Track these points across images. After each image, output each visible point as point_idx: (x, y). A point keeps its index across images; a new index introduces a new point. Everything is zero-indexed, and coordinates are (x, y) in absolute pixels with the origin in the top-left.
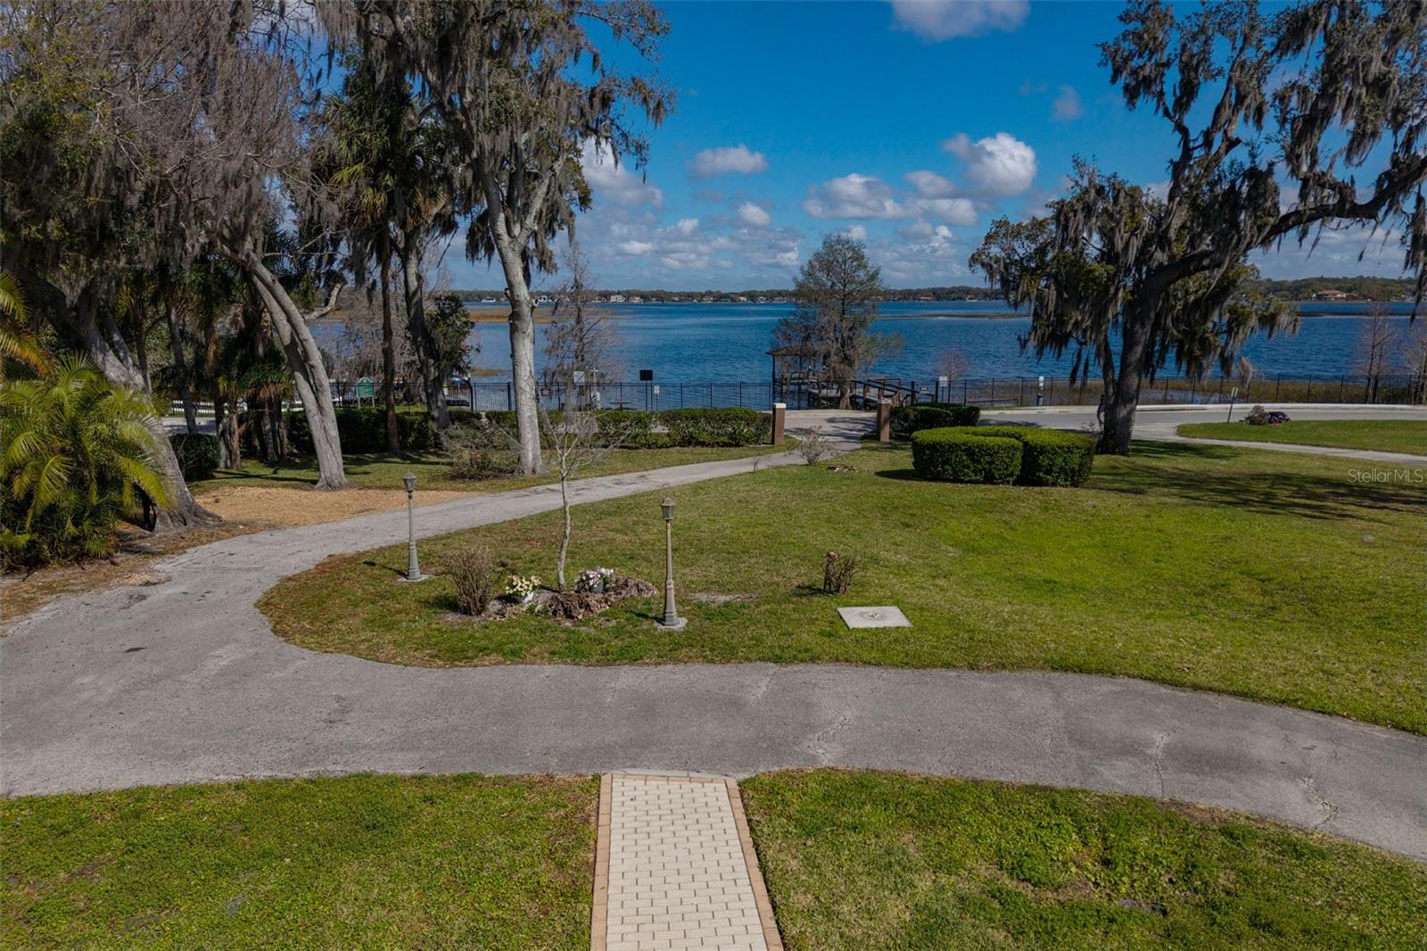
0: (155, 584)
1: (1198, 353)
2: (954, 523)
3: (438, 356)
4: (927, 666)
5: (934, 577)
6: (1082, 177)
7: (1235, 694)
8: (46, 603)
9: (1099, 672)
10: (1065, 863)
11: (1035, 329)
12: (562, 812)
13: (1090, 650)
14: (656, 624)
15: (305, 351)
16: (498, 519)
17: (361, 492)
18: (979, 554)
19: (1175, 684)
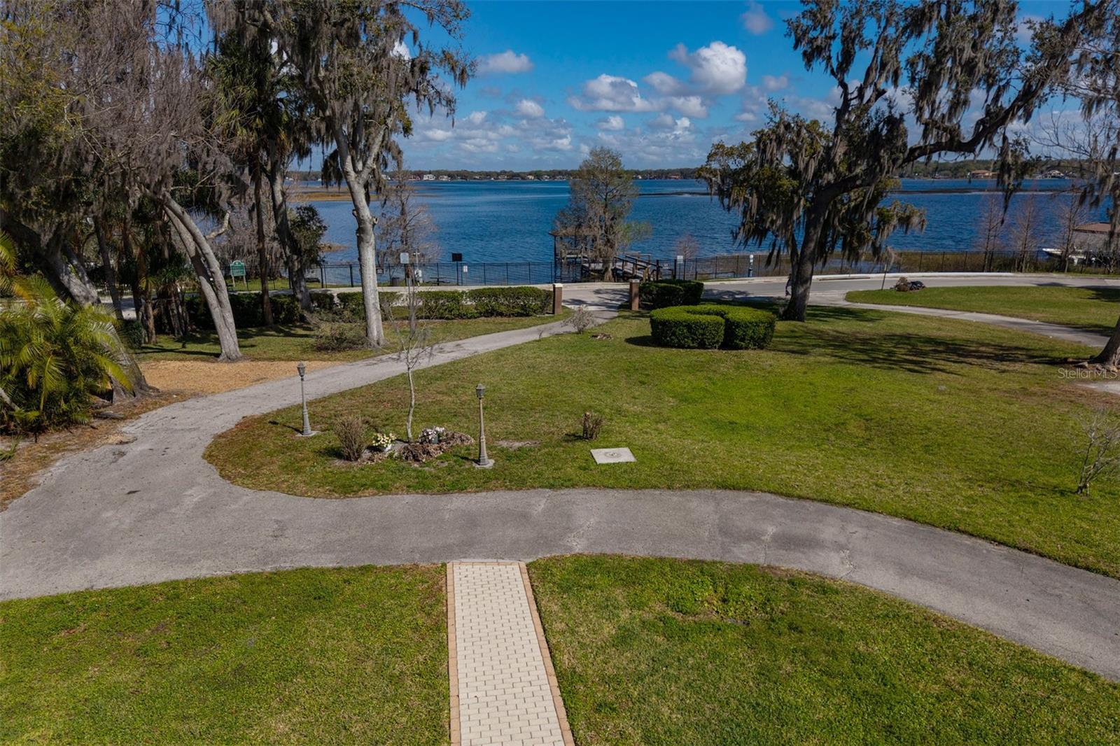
0: (127, 443)
1: (856, 244)
2: (675, 380)
3: (300, 252)
4: (643, 488)
5: (657, 423)
6: (775, 115)
7: (821, 501)
8: (56, 460)
9: (745, 489)
10: (702, 602)
11: (743, 224)
12: (426, 585)
13: (742, 475)
14: (474, 464)
15: (206, 260)
16: (358, 385)
17: (254, 363)
18: (689, 403)
19: (788, 496)
